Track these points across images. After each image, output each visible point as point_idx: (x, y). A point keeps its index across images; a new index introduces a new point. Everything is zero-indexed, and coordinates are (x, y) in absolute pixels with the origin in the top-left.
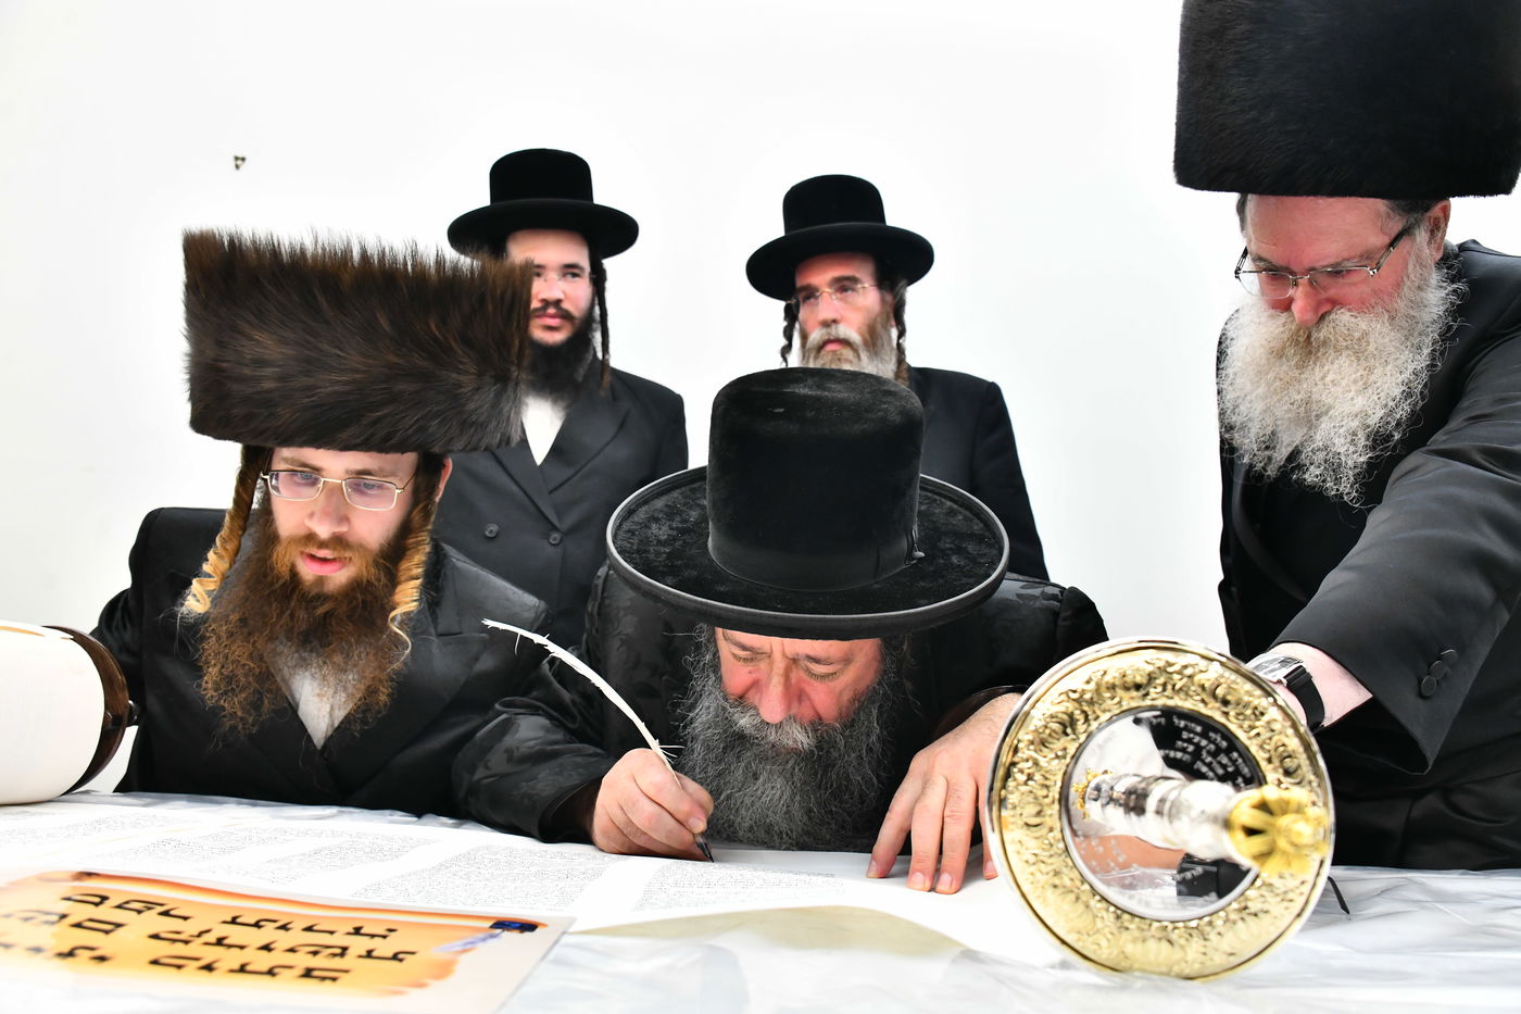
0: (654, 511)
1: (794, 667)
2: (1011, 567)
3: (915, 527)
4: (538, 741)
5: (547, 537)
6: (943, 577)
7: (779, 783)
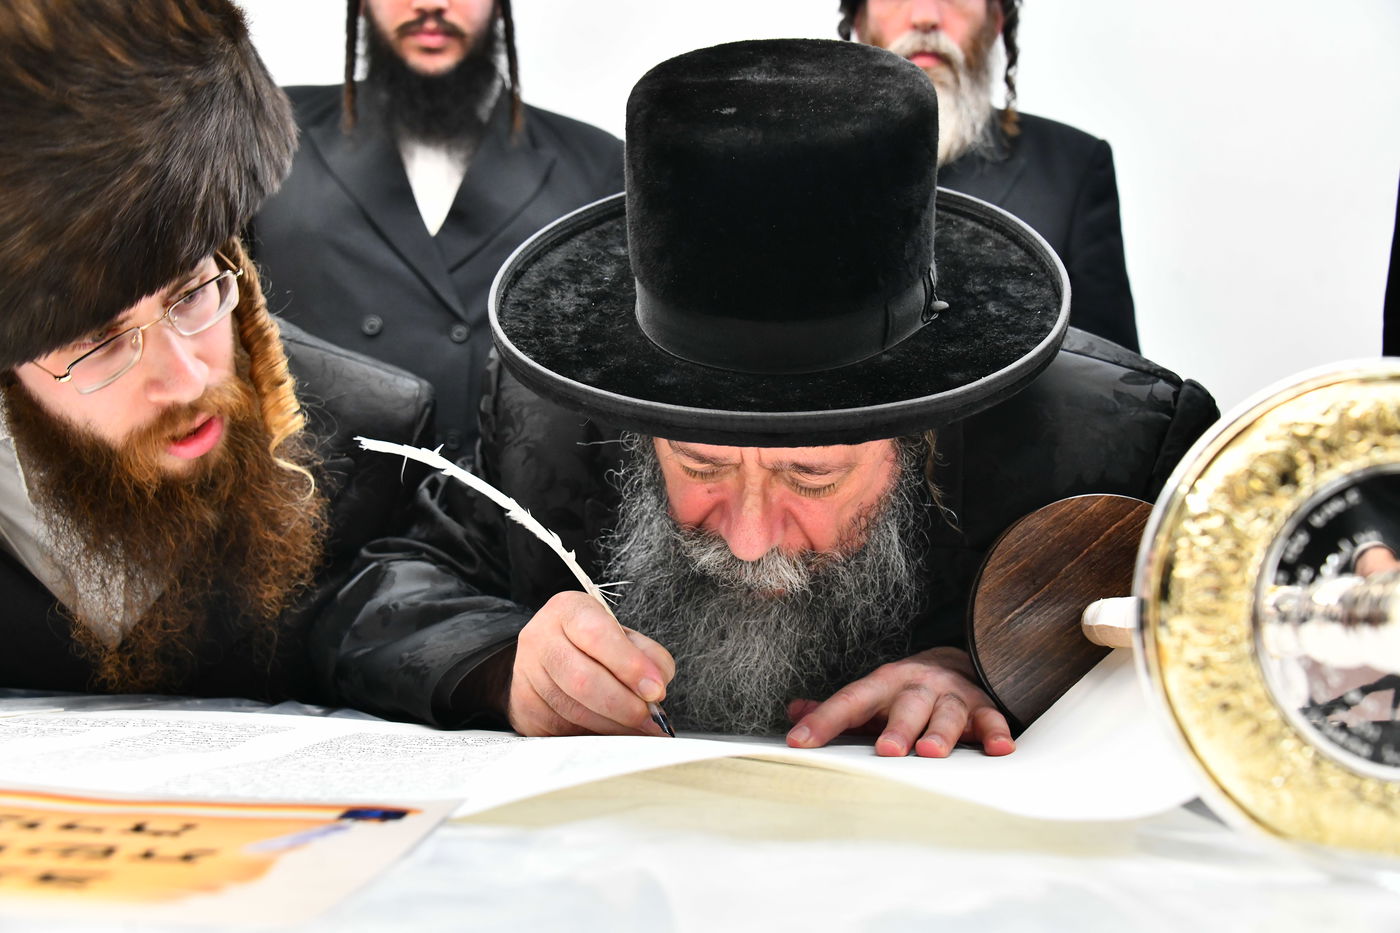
0: (551, 270)
1: (773, 480)
2: (1075, 320)
3: (933, 266)
4: (424, 594)
5: (447, 331)
6: (979, 336)
7: (759, 643)
